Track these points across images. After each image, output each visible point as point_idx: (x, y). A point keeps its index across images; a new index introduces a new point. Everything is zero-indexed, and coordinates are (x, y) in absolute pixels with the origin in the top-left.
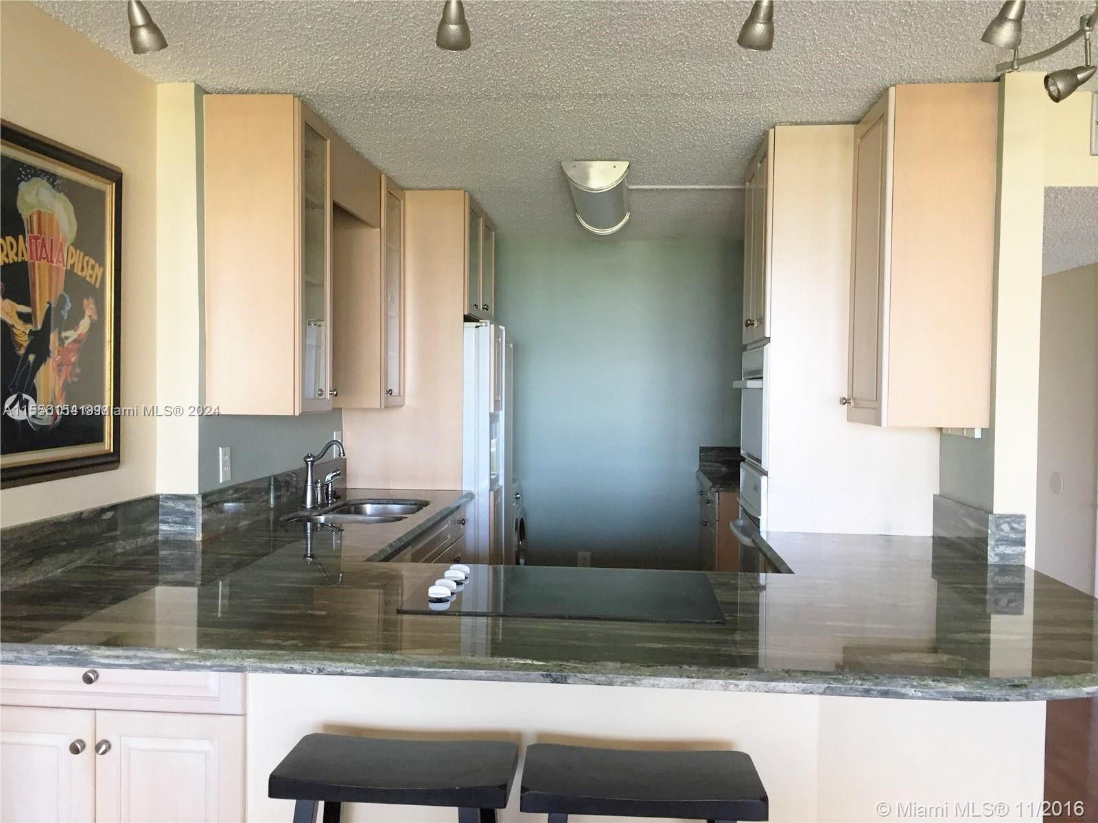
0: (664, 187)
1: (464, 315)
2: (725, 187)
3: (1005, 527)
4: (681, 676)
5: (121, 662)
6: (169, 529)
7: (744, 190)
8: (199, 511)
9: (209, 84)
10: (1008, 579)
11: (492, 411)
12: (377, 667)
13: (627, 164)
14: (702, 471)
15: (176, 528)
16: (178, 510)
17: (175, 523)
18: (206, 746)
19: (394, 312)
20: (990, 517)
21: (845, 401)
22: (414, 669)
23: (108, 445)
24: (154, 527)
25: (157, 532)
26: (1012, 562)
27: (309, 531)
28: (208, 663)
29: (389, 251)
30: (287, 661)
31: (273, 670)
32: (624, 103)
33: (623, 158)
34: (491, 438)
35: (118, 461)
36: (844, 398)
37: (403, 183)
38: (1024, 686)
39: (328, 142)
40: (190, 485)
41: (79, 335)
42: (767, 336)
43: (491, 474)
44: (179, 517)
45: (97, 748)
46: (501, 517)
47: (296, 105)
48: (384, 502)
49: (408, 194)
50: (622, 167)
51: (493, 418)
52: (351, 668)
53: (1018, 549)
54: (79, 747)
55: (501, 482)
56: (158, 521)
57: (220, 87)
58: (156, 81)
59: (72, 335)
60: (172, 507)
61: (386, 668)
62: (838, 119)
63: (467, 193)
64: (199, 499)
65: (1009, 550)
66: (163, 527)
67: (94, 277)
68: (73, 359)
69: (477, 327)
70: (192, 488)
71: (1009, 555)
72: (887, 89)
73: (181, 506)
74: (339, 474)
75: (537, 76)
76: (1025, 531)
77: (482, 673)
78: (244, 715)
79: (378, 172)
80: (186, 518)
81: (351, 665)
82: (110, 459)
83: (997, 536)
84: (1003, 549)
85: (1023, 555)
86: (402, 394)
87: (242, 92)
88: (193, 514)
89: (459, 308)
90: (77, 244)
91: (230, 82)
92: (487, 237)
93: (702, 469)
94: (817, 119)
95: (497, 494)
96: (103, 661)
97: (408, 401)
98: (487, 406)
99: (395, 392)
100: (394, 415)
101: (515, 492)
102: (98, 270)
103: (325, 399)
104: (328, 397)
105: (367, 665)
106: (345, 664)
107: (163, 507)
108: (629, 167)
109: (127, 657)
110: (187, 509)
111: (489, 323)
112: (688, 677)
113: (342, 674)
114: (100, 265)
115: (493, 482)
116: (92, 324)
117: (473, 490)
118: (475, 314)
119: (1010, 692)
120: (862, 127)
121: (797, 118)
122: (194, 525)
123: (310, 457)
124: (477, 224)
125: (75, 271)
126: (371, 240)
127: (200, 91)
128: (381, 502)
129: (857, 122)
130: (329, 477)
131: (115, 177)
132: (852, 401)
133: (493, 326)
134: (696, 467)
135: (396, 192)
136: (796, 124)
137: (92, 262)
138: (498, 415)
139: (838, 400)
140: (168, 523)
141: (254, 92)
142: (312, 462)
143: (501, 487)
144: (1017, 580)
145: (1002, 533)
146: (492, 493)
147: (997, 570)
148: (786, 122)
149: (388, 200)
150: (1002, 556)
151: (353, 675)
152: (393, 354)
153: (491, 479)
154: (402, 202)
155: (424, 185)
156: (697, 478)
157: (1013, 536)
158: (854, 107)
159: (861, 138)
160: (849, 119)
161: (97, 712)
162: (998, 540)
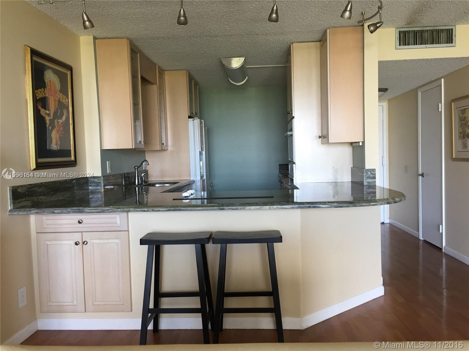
0: (259, 66)
1: (188, 116)
2: (281, 65)
3: (369, 173)
4: (257, 206)
5: (93, 211)
6: (92, 188)
7: (286, 66)
8: (102, 182)
9: (98, 36)
10: (371, 190)
11: (200, 151)
12: (169, 208)
13: (244, 58)
14: (280, 173)
15: (94, 188)
16: (95, 182)
17: (94, 186)
18: (117, 241)
19: (163, 116)
20: (364, 170)
21: (320, 137)
22: (180, 208)
23: (73, 158)
24: (87, 188)
25: (88, 189)
26: (372, 184)
27: (137, 193)
28: (119, 210)
29: (160, 94)
30: (143, 208)
31: (139, 211)
32: (240, 37)
33: (242, 56)
34: (200, 161)
35: (76, 164)
36: (320, 136)
37: (164, 68)
38: (354, 203)
39: (138, 54)
40: (98, 173)
41: (63, 121)
42: (293, 116)
43: (201, 175)
44: (95, 184)
45: (84, 243)
46: (205, 189)
47: (128, 42)
48: (163, 183)
49: (166, 72)
50: (242, 59)
51: (201, 154)
52: (162, 209)
53: (373, 180)
54: (78, 243)
55: (205, 177)
56: (88, 186)
57: (101, 37)
58: (80, 35)
59: (61, 121)
60: (93, 181)
61: (172, 209)
62: (314, 40)
63: (187, 71)
64: (102, 178)
65: (371, 181)
66: (90, 188)
67: (66, 102)
68: (62, 129)
69: (193, 120)
70: (99, 174)
71: (371, 182)
72: (326, 30)
73: (96, 180)
74: (146, 174)
75: (210, 30)
76: (375, 174)
77: (200, 208)
78: (128, 231)
79: (155, 64)
80: (98, 184)
81: (162, 208)
82: (73, 163)
83: (366, 176)
84: (368, 180)
85: (375, 182)
86: (167, 145)
87: (109, 38)
88: (100, 183)
89: (187, 113)
90: (61, 91)
91: (106, 35)
92: (195, 88)
93: (280, 172)
94: (306, 40)
95: (203, 181)
96: (88, 211)
97: (170, 148)
98: (198, 150)
99: (165, 144)
100: (164, 153)
101: (210, 184)
102: (67, 100)
103: (142, 144)
104: (143, 143)
105: (166, 208)
106: (160, 208)
107: (90, 181)
108: (245, 59)
109: (95, 210)
110: (98, 181)
111: (197, 119)
112: (259, 206)
113: (159, 211)
114: (67, 99)
115: (202, 177)
116: (66, 118)
117: (195, 179)
118: (193, 116)
119: (350, 205)
120: (322, 43)
121: (300, 40)
122: (100, 186)
123: (136, 167)
124: (192, 83)
125: (61, 100)
126: (154, 89)
127: (95, 38)
128: (162, 183)
129: (320, 41)
130: (143, 175)
131: (70, 69)
132: (322, 137)
133: (199, 119)
134: (278, 172)
135: (162, 72)
136: (300, 42)
137: (65, 97)
138: (203, 153)
139: (318, 137)
140: (92, 186)
141: (113, 38)
142: (137, 168)
143: (205, 179)
144: (374, 190)
145: (368, 175)
146: (201, 180)
147: (367, 187)
148: (297, 42)
149: (159, 75)
150: (369, 182)
151: (162, 211)
152: (163, 131)
153: (201, 176)
154: (164, 75)
155: (171, 69)
156: (279, 176)
157: (372, 176)
158: (318, 36)
159: (322, 47)
160: (318, 40)
161: (83, 233)
162: (367, 177)
